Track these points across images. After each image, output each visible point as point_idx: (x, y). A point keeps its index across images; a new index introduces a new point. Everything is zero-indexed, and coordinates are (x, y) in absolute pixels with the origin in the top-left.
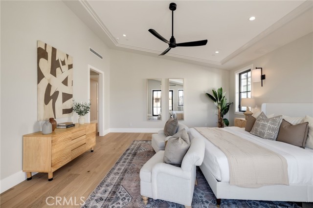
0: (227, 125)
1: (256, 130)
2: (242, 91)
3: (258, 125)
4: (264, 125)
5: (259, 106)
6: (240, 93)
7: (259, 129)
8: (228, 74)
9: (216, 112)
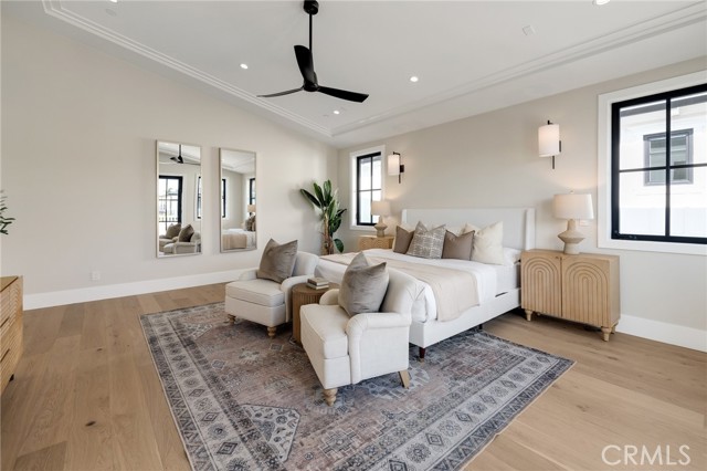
0: (341, 250)
1: (418, 249)
2: (362, 188)
3: (420, 240)
4: (428, 240)
5: (398, 215)
6: (358, 191)
7: (423, 247)
8: (336, 155)
9: (319, 227)
